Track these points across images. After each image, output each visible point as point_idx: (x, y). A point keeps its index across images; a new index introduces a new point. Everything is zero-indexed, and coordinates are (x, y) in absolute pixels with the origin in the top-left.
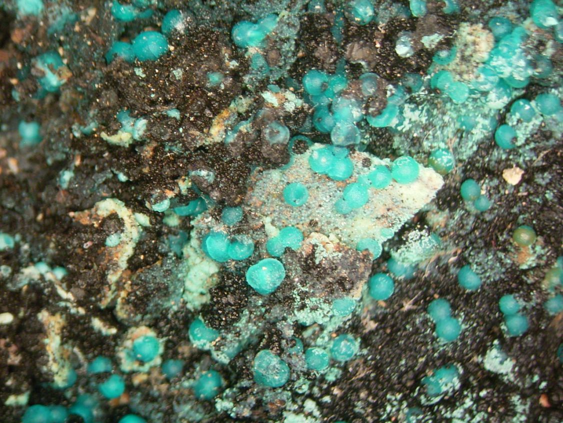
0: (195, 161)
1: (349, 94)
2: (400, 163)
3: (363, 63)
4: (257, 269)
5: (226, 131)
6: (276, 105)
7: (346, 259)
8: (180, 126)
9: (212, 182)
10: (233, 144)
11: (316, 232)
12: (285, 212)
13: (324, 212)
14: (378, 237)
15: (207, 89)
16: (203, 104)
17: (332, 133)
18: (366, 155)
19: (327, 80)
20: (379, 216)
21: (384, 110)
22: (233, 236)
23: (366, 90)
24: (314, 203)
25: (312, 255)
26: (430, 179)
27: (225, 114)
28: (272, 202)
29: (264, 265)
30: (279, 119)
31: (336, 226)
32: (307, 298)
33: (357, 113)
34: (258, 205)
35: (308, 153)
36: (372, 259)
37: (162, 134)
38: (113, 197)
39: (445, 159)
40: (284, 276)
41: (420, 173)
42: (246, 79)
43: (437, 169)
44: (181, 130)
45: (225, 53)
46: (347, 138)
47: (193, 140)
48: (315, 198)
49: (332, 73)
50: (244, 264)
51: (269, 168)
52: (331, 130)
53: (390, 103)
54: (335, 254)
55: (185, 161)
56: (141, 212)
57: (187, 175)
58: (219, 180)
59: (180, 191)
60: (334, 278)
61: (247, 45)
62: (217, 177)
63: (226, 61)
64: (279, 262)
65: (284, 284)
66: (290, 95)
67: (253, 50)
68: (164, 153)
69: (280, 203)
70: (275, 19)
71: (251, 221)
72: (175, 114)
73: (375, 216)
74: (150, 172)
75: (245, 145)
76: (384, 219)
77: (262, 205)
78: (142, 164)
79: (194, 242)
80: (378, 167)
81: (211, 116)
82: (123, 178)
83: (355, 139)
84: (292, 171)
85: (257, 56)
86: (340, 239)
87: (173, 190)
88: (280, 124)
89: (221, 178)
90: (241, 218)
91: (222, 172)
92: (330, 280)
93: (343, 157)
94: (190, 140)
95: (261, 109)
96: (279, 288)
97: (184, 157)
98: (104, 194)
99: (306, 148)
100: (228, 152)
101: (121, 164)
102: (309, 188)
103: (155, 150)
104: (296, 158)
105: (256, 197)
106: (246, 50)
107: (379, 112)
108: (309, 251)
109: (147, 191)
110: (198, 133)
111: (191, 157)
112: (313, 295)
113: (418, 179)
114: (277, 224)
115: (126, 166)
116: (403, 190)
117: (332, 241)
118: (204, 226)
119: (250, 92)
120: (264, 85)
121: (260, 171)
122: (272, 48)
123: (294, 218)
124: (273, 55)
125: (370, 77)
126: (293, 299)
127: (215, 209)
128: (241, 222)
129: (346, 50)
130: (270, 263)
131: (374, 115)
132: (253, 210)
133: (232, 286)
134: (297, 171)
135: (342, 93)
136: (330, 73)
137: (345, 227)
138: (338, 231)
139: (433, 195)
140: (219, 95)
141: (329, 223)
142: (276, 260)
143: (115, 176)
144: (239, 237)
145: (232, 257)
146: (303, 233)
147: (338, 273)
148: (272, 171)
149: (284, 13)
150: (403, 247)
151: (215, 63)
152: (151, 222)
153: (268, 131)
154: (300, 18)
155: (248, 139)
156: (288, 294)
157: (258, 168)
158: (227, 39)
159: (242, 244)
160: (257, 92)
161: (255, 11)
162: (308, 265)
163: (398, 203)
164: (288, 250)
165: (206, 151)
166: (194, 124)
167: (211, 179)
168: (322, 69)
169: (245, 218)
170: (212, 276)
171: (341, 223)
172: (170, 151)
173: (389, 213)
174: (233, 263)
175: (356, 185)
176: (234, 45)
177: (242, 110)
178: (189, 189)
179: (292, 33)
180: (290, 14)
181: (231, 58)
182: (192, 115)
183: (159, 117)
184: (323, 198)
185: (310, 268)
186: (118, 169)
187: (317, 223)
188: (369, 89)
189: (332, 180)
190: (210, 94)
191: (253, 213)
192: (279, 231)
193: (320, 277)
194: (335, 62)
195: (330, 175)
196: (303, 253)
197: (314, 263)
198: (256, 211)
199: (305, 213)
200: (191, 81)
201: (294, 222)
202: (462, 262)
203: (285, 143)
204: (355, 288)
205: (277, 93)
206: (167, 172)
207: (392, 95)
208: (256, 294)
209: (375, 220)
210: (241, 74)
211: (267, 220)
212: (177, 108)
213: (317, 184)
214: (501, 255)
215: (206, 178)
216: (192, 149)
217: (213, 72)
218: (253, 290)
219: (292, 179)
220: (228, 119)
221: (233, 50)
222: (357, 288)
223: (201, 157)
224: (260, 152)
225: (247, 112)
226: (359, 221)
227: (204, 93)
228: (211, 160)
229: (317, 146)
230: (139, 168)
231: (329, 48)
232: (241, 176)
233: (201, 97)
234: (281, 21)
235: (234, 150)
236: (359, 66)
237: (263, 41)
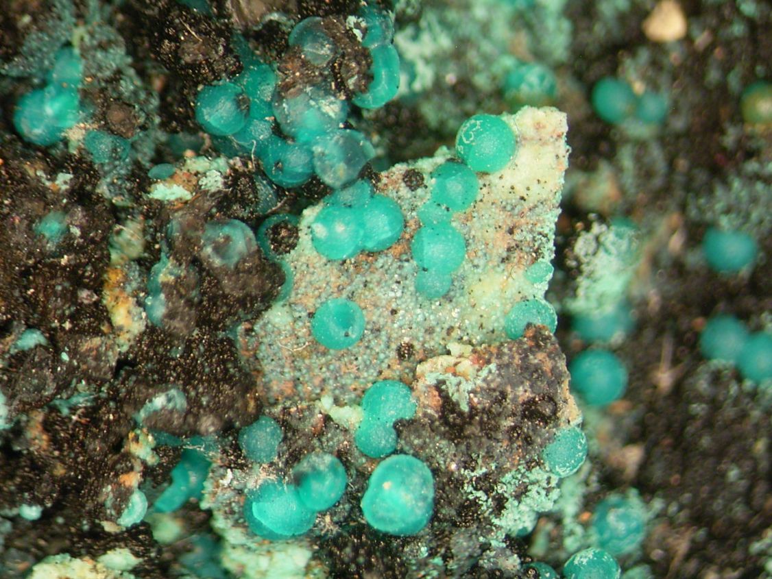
0: (129, 392)
1: (293, 85)
2: (468, 137)
3: (275, 16)
4: (375, 496)
5: (140, 304)
6: (188, 196)
7: (508, 366)
8: (58, 352)
9: (185, 405)
10: (171, 315)
11: (420, 361)
12: (343, 369)
13: (408, 317)
14: (529, 291)
15: (53, 255)
16: (67, 284)
17: (318, 171)
18: (400, 169)
19: (238, 89)
20: (505, 255)
21: (373, 67)
22: (291, 471)
23: (318, 57)
24: (378, 316)
25: (448, 405)
26: (538, 126)
27: (113, 277)
28: (309, 369)
29: (383, 478)
30: (212, 216)
31: (446, 326)
32: (495, 482)
33: (332, 107)
34: (288, 392)
35: (304, 239)
36: (550, 333)
37: (39, 389)
38: (39, 559)
39: (533, 78)
40: (429, 474)
41: (515, 128)
42: (103, 189)
43: (536, 103)
44: (65, 357)
45: (36, 172)
46: (349, 161)
47: (97, 358)
48: (376, 306)
49: (236, 72)
50: (347, 506)
51: (258, 314)
52: (313, 168)
53: (373, 47)
54: (484, 373)
55: (112, 404)
56: (105, 550)
57: (136, 425)
58: (193, 393)
59: (144, 463)
60: (514, 414)
61: (61, 130)
62: (185, 391)
63: (48, 184)
64: (402, 457)
65: (440, 487)
66: (196, 164)
67: (77, 132)
68: (64, 421)
69: (323, 360)
70: (71, 55)
71: (301, 426)
72: (32, 339)
73: (496, 260)
74: (69, 468)
75: (189, 303)
76: (517, 254)
77: (295, 386)
78: (46, 465)
79: (234, 536)
80: (438, 172)
81: (95, 298)
82: (31, 512)
83: (362, 152)
84: (301, 290)
85: (90, 138)
86: (470, 343)
87: (132, 469)
88: (221, 223)
89: (195, 388)
90: (280, 433)
91: (188, 377)
92: (508, 423)
93: (367, 200)
94: (93, 364)
95: (169, 221)
96: (436, 502)
97: (107, 400)
98: (21, 566)
99: (294, 232)
100: (171, 335)
101: (11, 493)
102: (351, 297)
103: (47, 426)
104: (291, 261)
105: (276, 379)
106: (66, 142)
107: (368, 78)
108: (436, 400)
109: (89, 506)
110: (97, 341)
111: (117, 391)
112: (501, 471)
113: (517, 142)
114: (346, 398)
115: (21, 489)
116: (508, 181)
117: (461, 356)
118: (229, 494)
119: (125, 209)
120: (140, 180)
121: (248, 331)
122: (107, 105)
123: (367, 367)
124: (116, 115)
125: (306, 29)
126: (475, 503)
127: (224, 451)
128: (285, 439)
129: (229, 16)
130: (390, 468)
131: (363, 89)
132: (288, 404)
133: (357, 554)
134: (311, 283)
135: (280, 93)
136: (233, 73)
137: (462, 317)
138: (456, 333)
139: (563, 148)
140: (80, 250)
141: (430, 331)
142: (394, 458)
143: (15, 520)
144: (304, 466)
145: (318, 508)
146: (401, 380)
147: (514, 400)
148: (267, 316)
149: (79, 33)
150: (583, 282)
151: (31, 201)
152: (137, 554)
153: (209, 250)
154: (110, 22)
155: (189, 288)
156: (458, 499)
157: (241, 328)
158: (19, 146)
159: (317, 473)
160: (137, 199)
161: (30, 66)
162: (452, 426)
163: (517, 206)
164: (402, 427)
165: (133, 363)
166: (79, 332)
167: (180, 402)
168: (217, 77)
169: (287, 426)
170: (308, 569)
171: (451, 314)
172: (73, 409)
173: (518, 236)
174: (328, 519)
175: (426, 232)
176: (38, 149)
177: (136, 250)
178: (155, 450)
179: (117, 57)
180: (90, 28)
181: (52, 172)
182: (62, 319)
183: (10, 365)
184: (388, 294)
185: (462, 429)
186: (13, 504)
187: (410, 346)
188: (320, 52)
189: (380, 253)
190: (64, 260)
191: (293, 410)
192: (359, 409)
193: (490, 430)
194: (228, 50)
195: (370, 245)
196: (429, 411)
197: (461, 414)
198: (295, 403)
199: (378, 345)
200: (17, 262)
201: (371, 374)
202: (697, 233)
203: (254, 248)
204: (561, 404)
205: (172, 176)
206: (96, 446)
207: (365, 32)
208: (407, 540)
209: (502, 266)
210: (89, 188)
211: (326, 404)
212: (30, 327)
213: (359, 279)
214: (752, 166)
215: (171, 406)
216: (109, 376)
217: (40, 218)
218: (397, 537)
219: (310, 303)
220: (126, 279)
221: (43, 159)
222: (565, 401)
223: (134, 378)
224: (225, 296)
225: (148, 247)
226: (478, 289)
227: (53, 266)
228: (152, 371)
229: (309, 214)
230: (46, 475)
231: (199, 32)
232: (224, 362)
233: (53, 277)
234: (85, 52)
235: (177, 324)
236: (272, 27)
237: (82, 105)
